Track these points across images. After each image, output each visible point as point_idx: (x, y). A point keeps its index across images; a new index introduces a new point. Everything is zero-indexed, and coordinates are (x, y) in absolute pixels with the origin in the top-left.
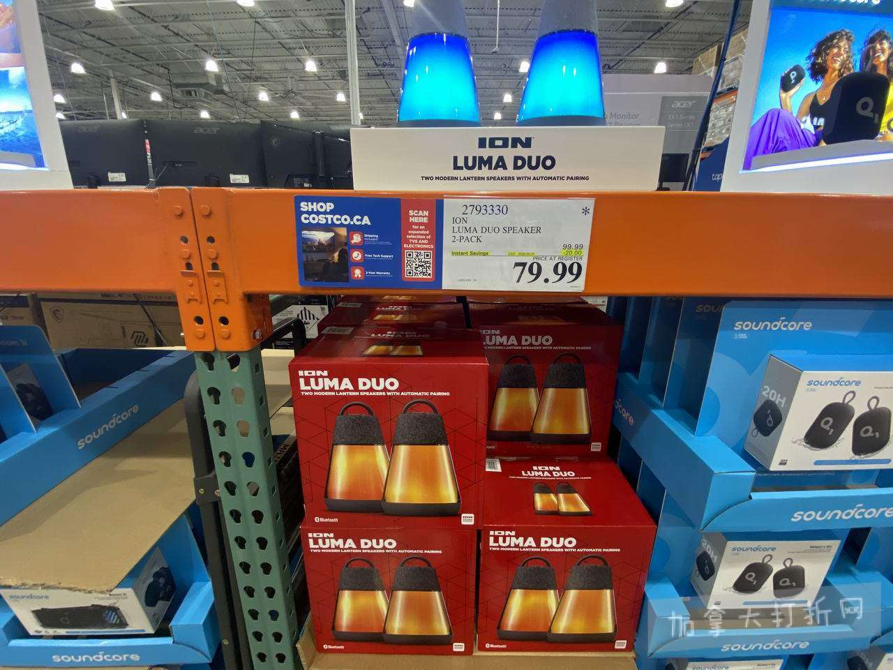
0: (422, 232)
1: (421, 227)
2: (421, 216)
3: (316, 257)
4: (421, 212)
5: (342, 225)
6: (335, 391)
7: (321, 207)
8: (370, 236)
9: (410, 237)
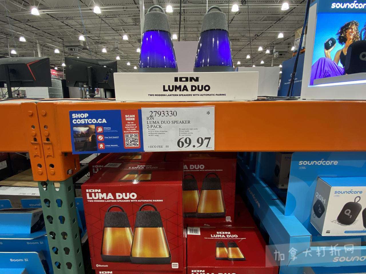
0: (133, 125)
1: (132, 123)
2: (131, 117)
3: (80, 139)
4: (131, 115)
5: (92, 124)
6: (105, 200)
7: (82, 116)
8: (106, 128)
9: (127, 127)
